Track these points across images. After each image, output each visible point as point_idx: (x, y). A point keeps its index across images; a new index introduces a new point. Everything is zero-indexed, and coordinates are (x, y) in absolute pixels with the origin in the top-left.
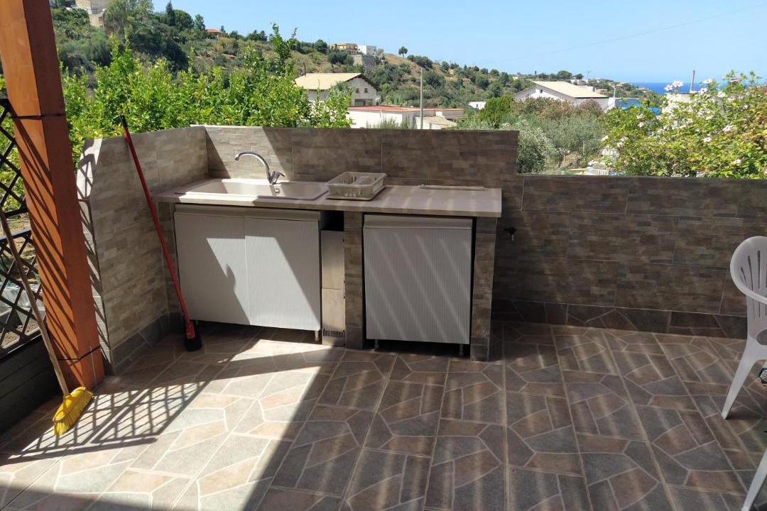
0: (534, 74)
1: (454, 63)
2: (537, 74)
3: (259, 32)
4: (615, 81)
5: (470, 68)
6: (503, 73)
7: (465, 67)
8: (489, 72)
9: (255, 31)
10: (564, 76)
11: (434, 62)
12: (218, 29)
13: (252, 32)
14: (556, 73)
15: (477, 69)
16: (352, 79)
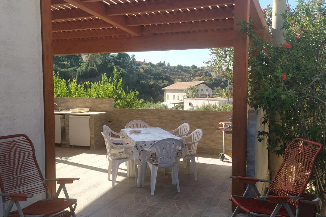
3: (162, 62)
9: (161, 62)
12: (142, 61)
13: (159, 62)
16: (199, 84)
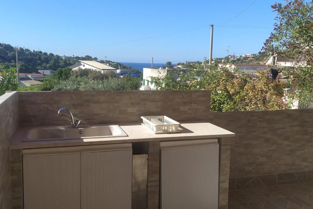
0: (72, 56)
1: (27, 49)
2: (74, 56)
4: (113, 61)
5: (37, 52)
6: (56, 55)
7: (34, 51)
8: (48, 54)
10: (88, 58)
11: (14, 47)
14: (84, 56)
15: (41, 52)
